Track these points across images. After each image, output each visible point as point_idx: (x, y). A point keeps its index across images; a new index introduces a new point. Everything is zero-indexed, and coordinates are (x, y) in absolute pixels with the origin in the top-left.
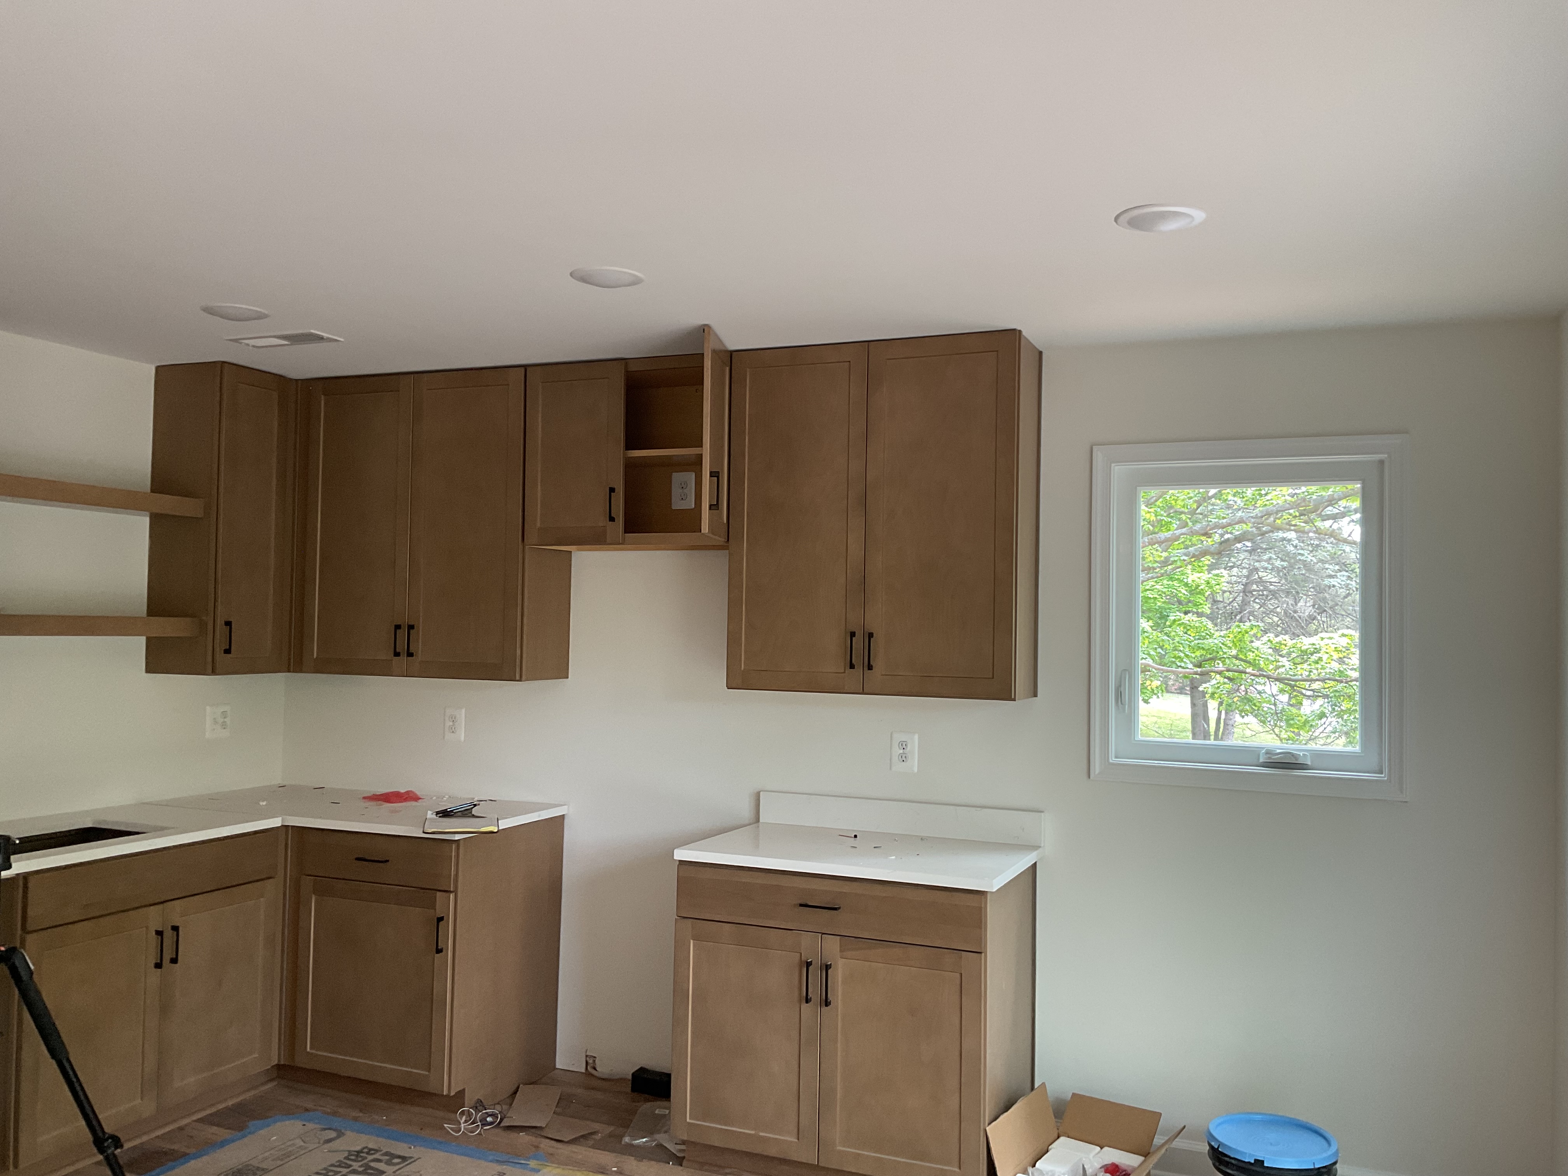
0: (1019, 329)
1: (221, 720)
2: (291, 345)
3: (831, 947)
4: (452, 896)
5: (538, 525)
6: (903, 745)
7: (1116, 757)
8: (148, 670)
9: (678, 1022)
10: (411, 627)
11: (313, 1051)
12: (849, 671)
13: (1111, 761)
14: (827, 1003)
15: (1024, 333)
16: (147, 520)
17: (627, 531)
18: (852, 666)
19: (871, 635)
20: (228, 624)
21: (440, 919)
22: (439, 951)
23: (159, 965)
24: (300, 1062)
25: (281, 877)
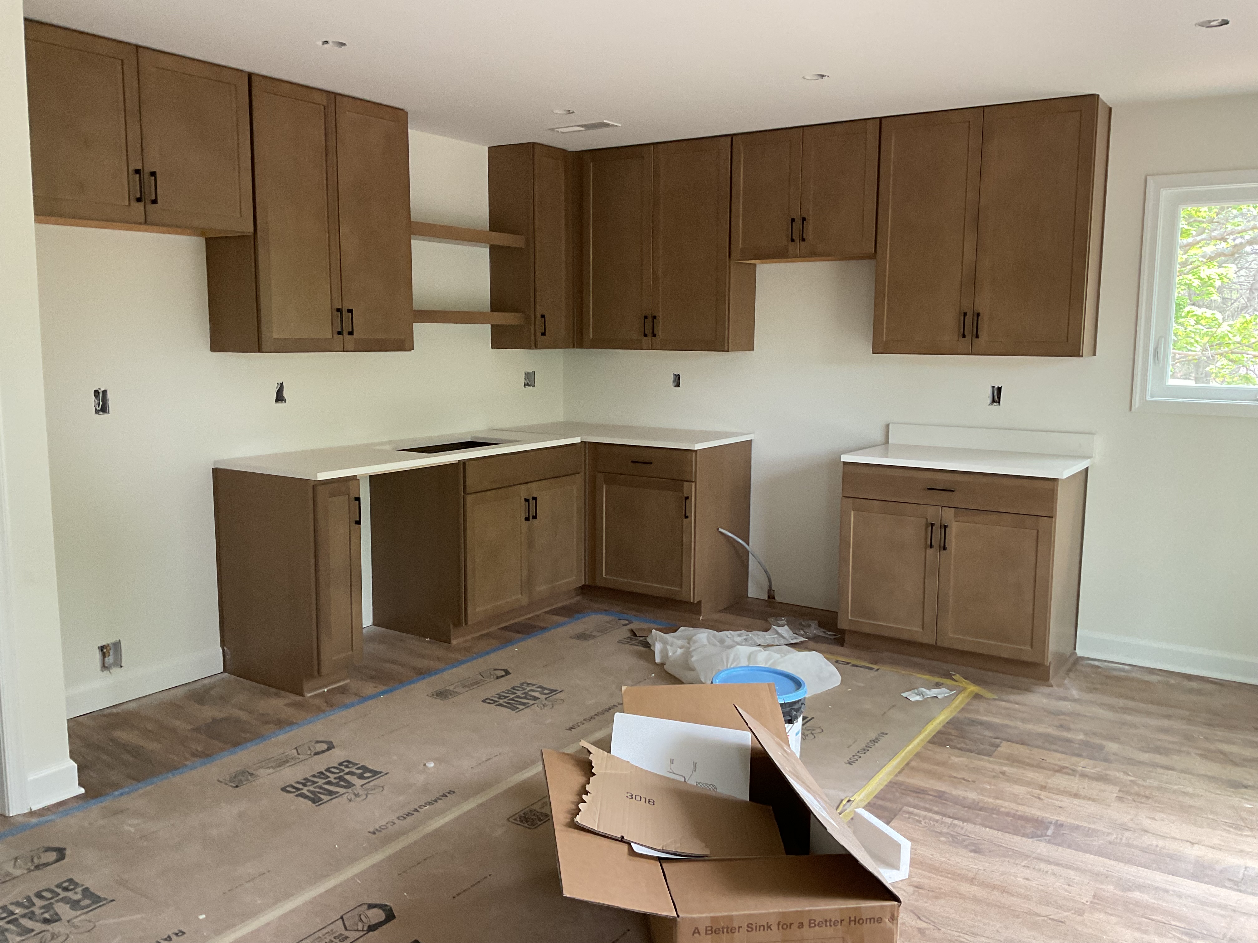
0: (1097, 93)
2: (586, 130)
3: (948, 515)
4: (693, 484)
7: (1151, 396)
8: (493, 347)
9: (843, 560)
10: (654, 317)
11: (608, 577)
12: (961, 339)
13: (1147, 399)
14: (945, 549)
15: (1101, 96)
16: (487, 251)
18: (964, 336)
19: (978, 315)
20: (543, 316)
21: (687, 498)
22: (686, 517)
23: (527, 519)
24: (599, 583)
25: (583, 474)
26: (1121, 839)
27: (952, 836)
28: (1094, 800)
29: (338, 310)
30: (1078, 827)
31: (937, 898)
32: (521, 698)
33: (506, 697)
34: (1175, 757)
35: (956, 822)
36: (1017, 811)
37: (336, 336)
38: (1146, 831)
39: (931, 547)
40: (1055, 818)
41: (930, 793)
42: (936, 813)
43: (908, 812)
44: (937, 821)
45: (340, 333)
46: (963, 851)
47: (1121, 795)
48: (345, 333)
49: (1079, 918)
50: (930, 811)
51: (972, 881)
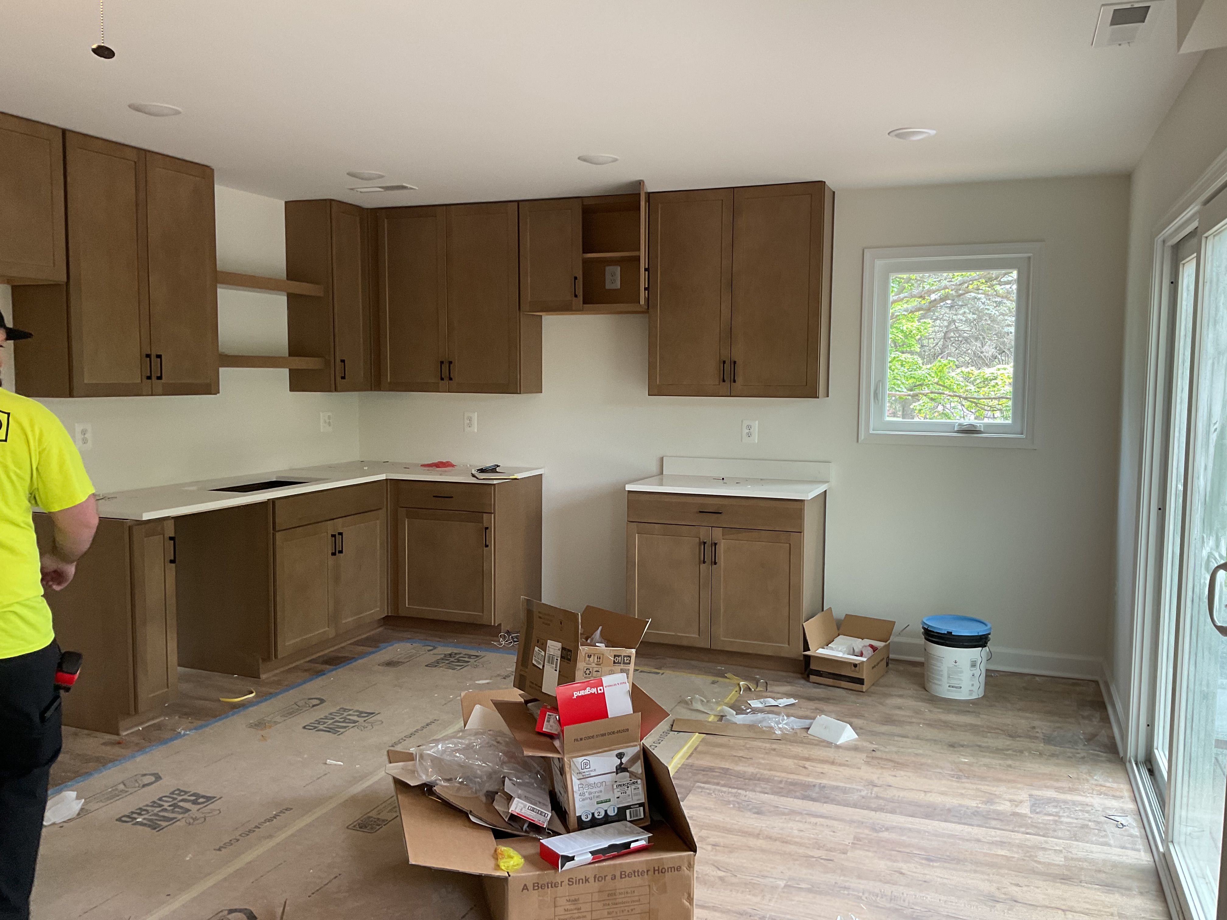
0: (823, 180)
1: (328, 421)
2: (385, 191)
3: (717, 534)
4: (493, 515)
5: (529, 299)
6: (749, 427)
7: (874, 430)
8: (291, 390)
9: (629, 578)
10: (450, 363)
11: (411, 607)
12: (722, 383)
13: (870, 432)
14: (715, 563)
15: (826, 183)
16: (285, 298)
17: (584, 303)
18: (724, 381)
19: (735, 362)
20: (343, 361)
21: (487, 528)
22: (487, 546)
23: (334, 554)
24: (402, 613)
25: (385, 509)
26: (871, 793)
27: (738, 803)
28: (848, 766)
29: (148, 356)
30: (837, 788)
31: (731, 852)
32: (340, 722)
33: (325, 723)
34: (908, 727)
35: (740, 791)
36: (788, 779)
37: (145, 380)
38: (890, 786)
39: (704, 562)
40: (819, 781)
41: (716, 770)
42: (724, 786)
43: (700, 787)
44: (725, 792)
45: (149, 378)
46: (749, 814)
47: (869, 760)
48: (154, 378)
49: (843, 856)
50: (718, 784)
51: (757, 836)
